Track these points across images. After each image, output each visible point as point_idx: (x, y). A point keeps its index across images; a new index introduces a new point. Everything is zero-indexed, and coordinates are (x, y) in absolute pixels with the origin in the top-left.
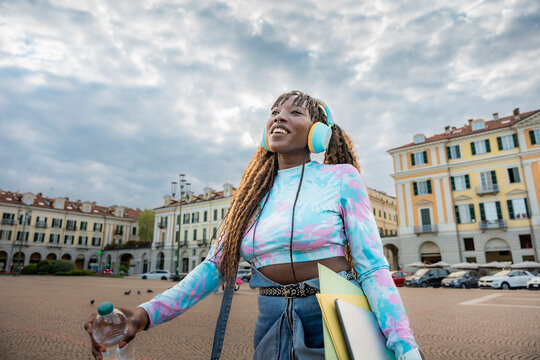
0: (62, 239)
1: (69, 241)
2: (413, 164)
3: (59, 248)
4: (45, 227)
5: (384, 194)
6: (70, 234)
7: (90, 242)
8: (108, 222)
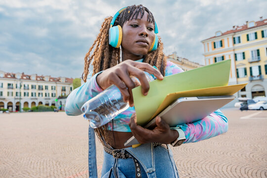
0: (37, 95)
1: (41, 95)
2: (215, 47)
3: (37, 99)
4: (28, 89)
5: (198, 64)
6: (40, 92)
7: (50, 95)
8: (58, 85)
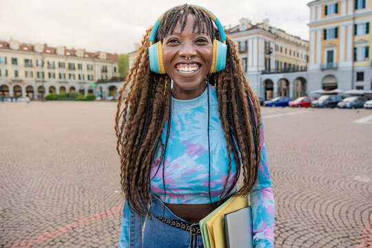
0: (67, 76)
1: (72, 78)
2: (326, 14)
3: (67, 82)
4: (54, 68)
5: (299, 38)
6: (72, 72)
7: (86, 78)
8: (97, 63)
